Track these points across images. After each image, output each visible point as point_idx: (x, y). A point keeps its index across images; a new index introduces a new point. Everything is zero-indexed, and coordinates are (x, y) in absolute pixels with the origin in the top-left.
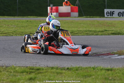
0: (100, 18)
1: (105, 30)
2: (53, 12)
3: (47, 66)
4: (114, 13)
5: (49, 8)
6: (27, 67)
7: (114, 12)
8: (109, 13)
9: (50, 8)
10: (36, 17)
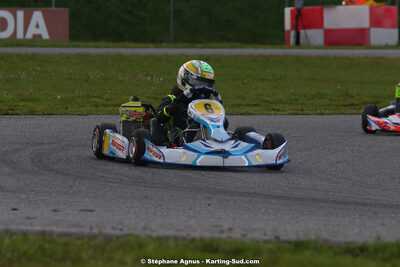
2: (304, 28)
3: (277, 237)
5: (288, 12)
6: (193, 240)
9: (292, 12)
10: (237, 44)
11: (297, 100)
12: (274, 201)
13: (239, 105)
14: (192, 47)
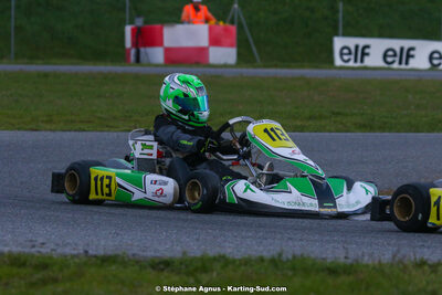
0: (317, 67)
1: (333, 113)
2: (144, 46)
4: (367, 51)
5: (128, 29)
7: (368, 47)
8: (350, 53)
9: (133, 30)
11: (130, 117)
12: (96, 217)
13: (73, 122)
14: (32, 64)
